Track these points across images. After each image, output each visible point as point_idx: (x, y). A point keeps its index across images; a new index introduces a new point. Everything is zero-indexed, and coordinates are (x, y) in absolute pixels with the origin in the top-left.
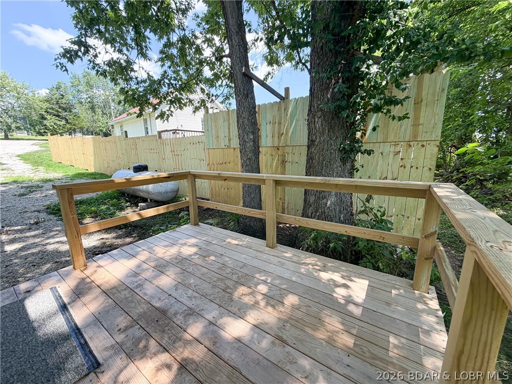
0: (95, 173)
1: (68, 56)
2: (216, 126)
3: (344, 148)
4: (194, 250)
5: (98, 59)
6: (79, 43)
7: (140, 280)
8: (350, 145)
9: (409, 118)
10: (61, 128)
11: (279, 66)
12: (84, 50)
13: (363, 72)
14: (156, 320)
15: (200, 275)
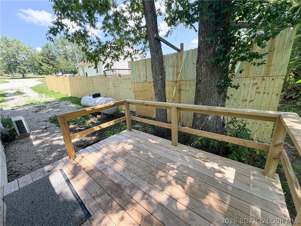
0: (71, 97)
1: (53, 32)
2: (138, 69)
3: (220, 85)
4: (131, 147)
5: (69, 32)
6: (58, 23)
7: (105, 165)
8: (224, 83)
9: (265, 64)
10: (51, 70)
11: (175, 26)
12: (61, 27)
13: (235, 37)
14: (115, 190)
15: (136, 163)
